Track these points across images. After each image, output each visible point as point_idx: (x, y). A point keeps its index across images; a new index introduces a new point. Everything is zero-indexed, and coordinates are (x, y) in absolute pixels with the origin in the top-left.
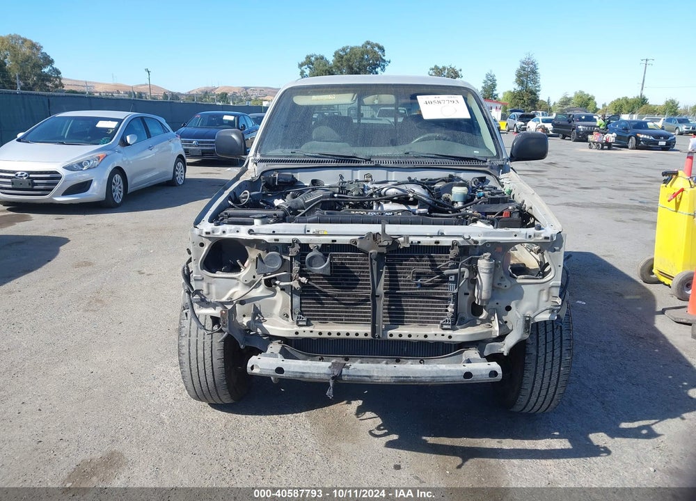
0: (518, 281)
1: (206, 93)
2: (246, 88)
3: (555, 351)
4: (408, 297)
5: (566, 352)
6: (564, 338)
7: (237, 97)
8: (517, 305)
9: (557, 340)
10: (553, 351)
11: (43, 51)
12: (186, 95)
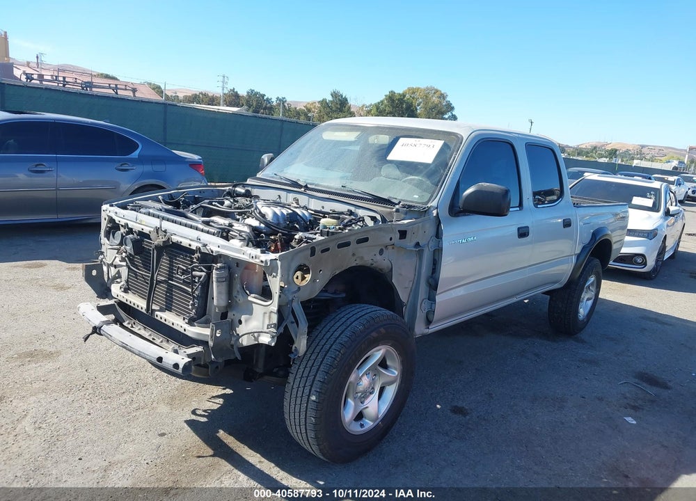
0: (250, 298)
1: (595, 148)
2: (643, 147)
3: (306, 388)
4: (178, 290)
5: (315, 393)
6: (317, 378)
7: (630, 154)
8: (246, 321)
9: (311, 378)
10: (304, 387)
11: (448, 99)
12: (574, 148)
